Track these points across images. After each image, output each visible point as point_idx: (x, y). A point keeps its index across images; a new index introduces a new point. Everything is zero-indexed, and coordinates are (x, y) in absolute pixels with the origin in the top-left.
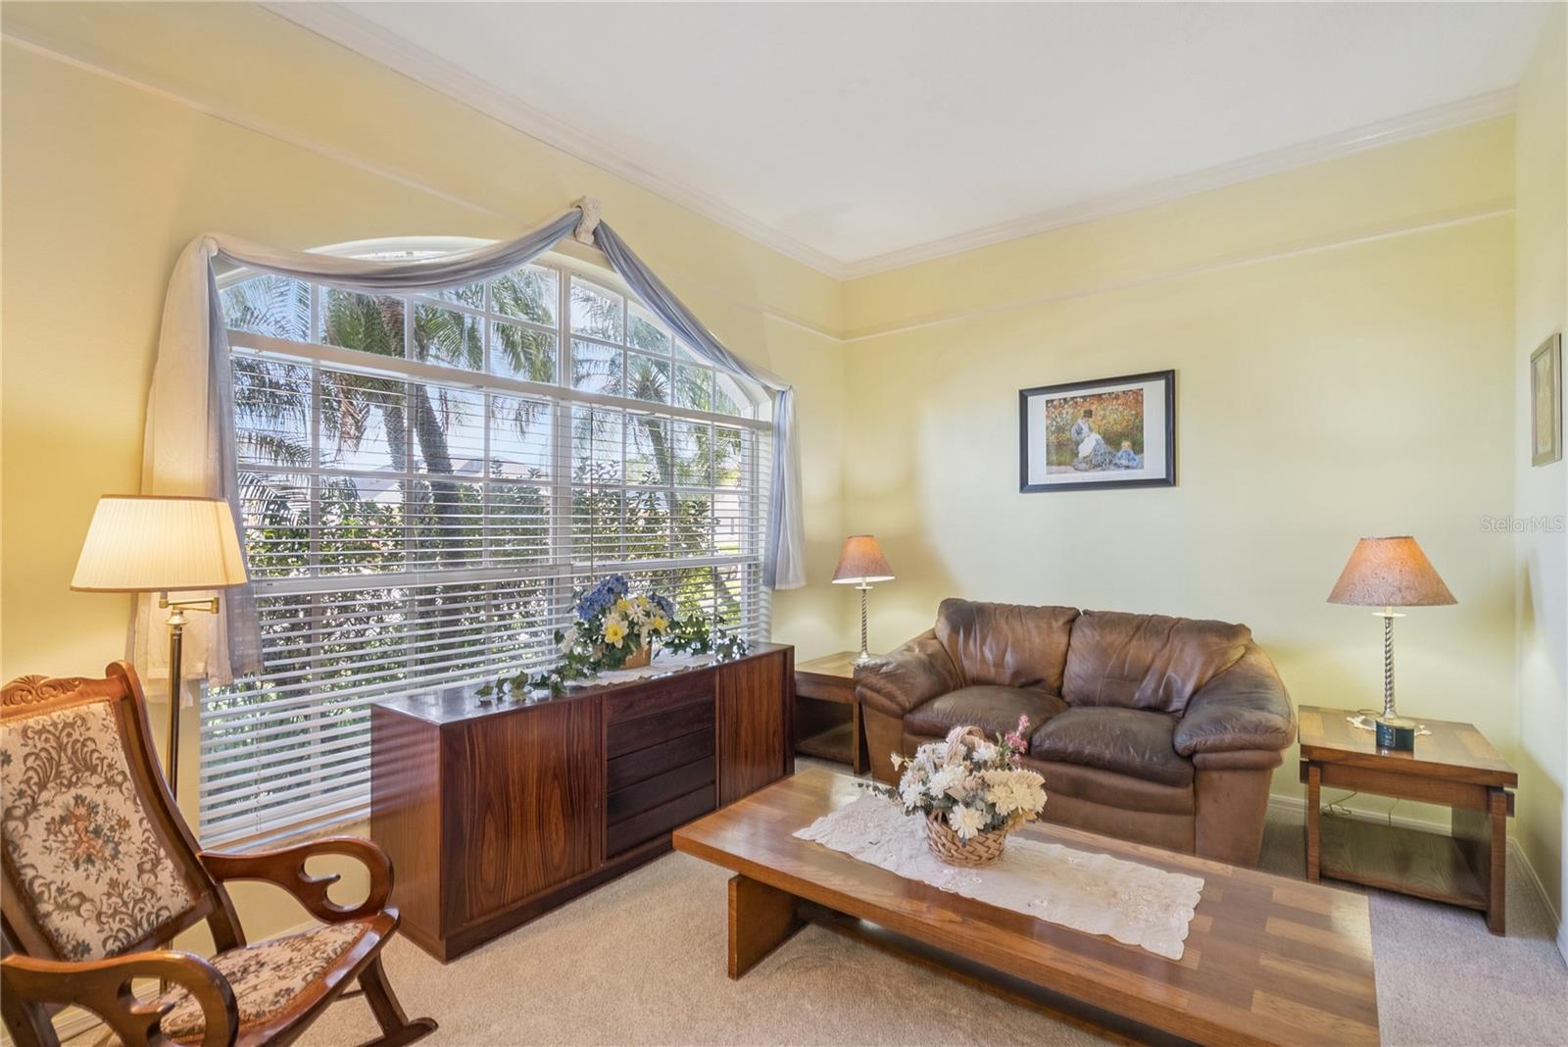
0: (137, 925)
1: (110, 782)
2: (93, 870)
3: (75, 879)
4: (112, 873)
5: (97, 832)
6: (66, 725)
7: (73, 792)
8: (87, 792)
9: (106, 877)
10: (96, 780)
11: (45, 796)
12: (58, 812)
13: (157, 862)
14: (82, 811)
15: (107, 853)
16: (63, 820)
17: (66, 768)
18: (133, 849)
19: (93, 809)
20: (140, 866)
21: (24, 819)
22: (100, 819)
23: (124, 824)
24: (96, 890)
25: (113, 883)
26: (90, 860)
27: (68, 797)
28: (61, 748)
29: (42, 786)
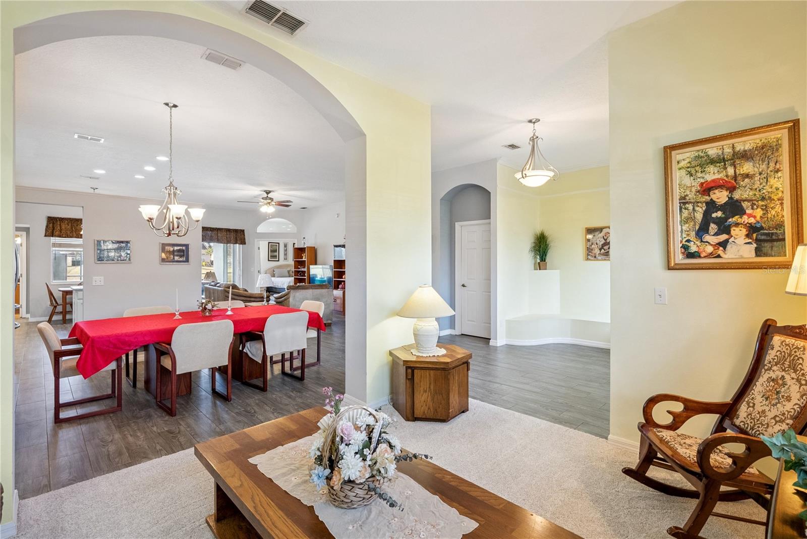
0: (752, 429)
1: (798, 380)
2: (764, 402)
3: (759, 399)
4: (767, 409)
5: (778, 393)
6: (797, 348)
7: (783, 373)
8: (787, 377)
9: (763, 408)
10: (793, 375)
11: (775, 368)
12: (774, 376)
13: (782, 421)
14: (780, 382)
15: (774, 402)
16: (773, 380)
17: (787, 363)
18: (781, 409)
19: (784, 384)
20: (776, 416)
21: (766, 370)
22: (783, 389)
23: (789, 399)
24: (758, 408)
25: (764, 412)
26: (767, 399)
27: (780, 374)
28: (790, 355)
29: (776, 365)
